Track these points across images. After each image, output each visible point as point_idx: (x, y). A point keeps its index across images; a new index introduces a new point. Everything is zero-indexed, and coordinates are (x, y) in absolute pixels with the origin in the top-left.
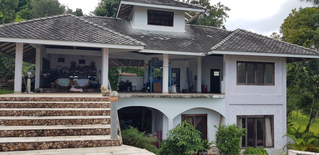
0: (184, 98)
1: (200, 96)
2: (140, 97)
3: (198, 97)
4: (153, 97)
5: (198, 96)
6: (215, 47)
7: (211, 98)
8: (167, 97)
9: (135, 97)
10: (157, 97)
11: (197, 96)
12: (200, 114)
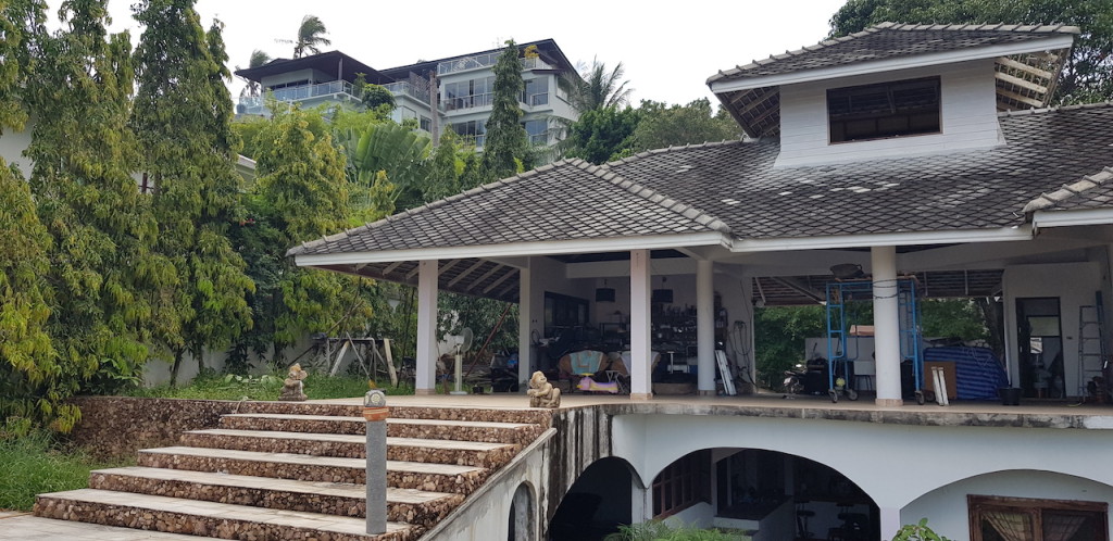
0: (932, 424)
1: (1015, 418)
2: (741, 414)
3: (1002, 424)
4: (793, 415)
5: (1006, 418)
6: (1049, 199)
7: (1077, 427)
8: (855, 419)
9: (723, 413)
10: (810, 417)
11: (997, 419)
12: (1065, 502)
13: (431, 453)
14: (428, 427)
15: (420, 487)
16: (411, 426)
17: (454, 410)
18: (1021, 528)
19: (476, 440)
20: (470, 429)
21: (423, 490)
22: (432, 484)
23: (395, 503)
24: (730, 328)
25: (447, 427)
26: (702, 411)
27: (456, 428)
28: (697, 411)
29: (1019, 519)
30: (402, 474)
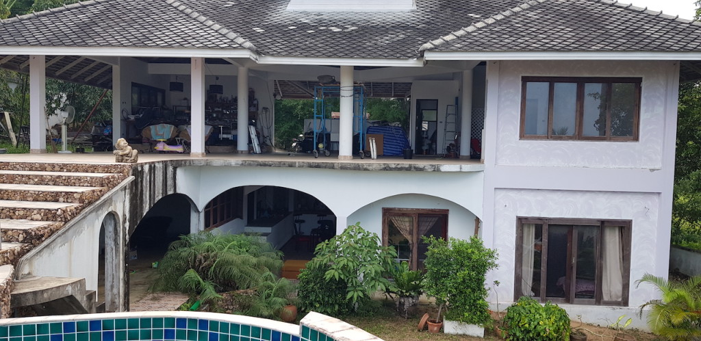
0: (366, 170)
1: (407, 166)
2: (261, 165)
3: (401, 169)
4: (291, 166)
5: (403, 166)
6: (432, 44)
7: (437, 170)
8: (325, 167)
9: (250, 165)
10: (301, 166)
11: (399, 166)
13: (38, 195)
14: (36, 176)
15: (30, 218)
16: (23, 176)
17: (57, 164)
18: (407, 224)
19: (74, 185)
20: (69, 177)
21: (32, 220)
22: (38, 215)
23: (9, 230)
24: (259, 112)
25: (51, 176)
26: (237, 164)
27: (59, 177)
28: (233, 164)
29: (407, 219)
30: (14, 209)
